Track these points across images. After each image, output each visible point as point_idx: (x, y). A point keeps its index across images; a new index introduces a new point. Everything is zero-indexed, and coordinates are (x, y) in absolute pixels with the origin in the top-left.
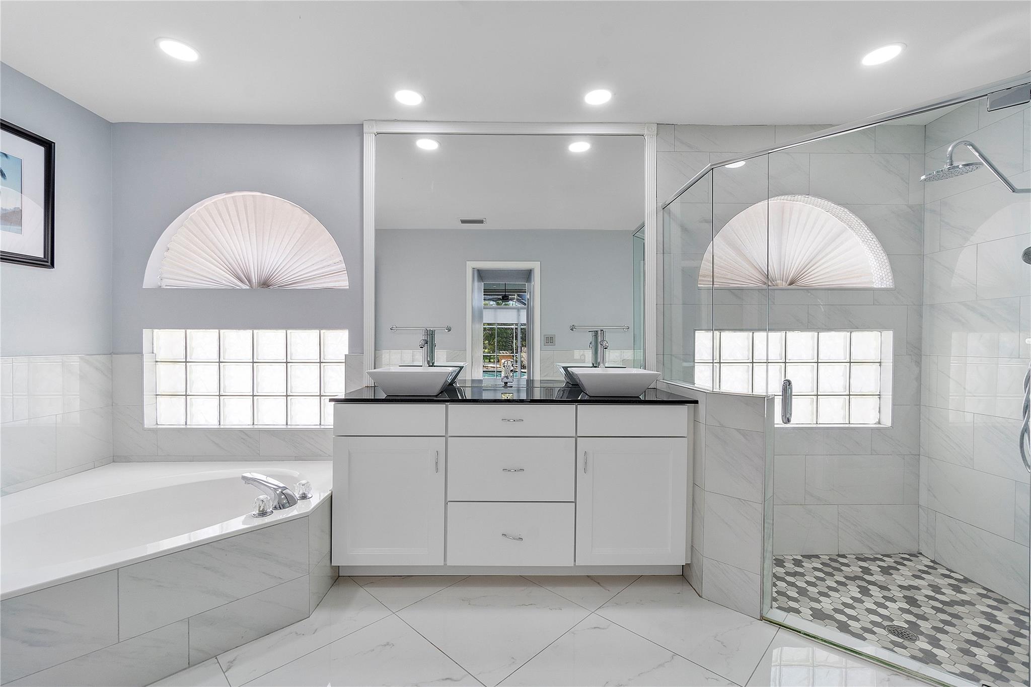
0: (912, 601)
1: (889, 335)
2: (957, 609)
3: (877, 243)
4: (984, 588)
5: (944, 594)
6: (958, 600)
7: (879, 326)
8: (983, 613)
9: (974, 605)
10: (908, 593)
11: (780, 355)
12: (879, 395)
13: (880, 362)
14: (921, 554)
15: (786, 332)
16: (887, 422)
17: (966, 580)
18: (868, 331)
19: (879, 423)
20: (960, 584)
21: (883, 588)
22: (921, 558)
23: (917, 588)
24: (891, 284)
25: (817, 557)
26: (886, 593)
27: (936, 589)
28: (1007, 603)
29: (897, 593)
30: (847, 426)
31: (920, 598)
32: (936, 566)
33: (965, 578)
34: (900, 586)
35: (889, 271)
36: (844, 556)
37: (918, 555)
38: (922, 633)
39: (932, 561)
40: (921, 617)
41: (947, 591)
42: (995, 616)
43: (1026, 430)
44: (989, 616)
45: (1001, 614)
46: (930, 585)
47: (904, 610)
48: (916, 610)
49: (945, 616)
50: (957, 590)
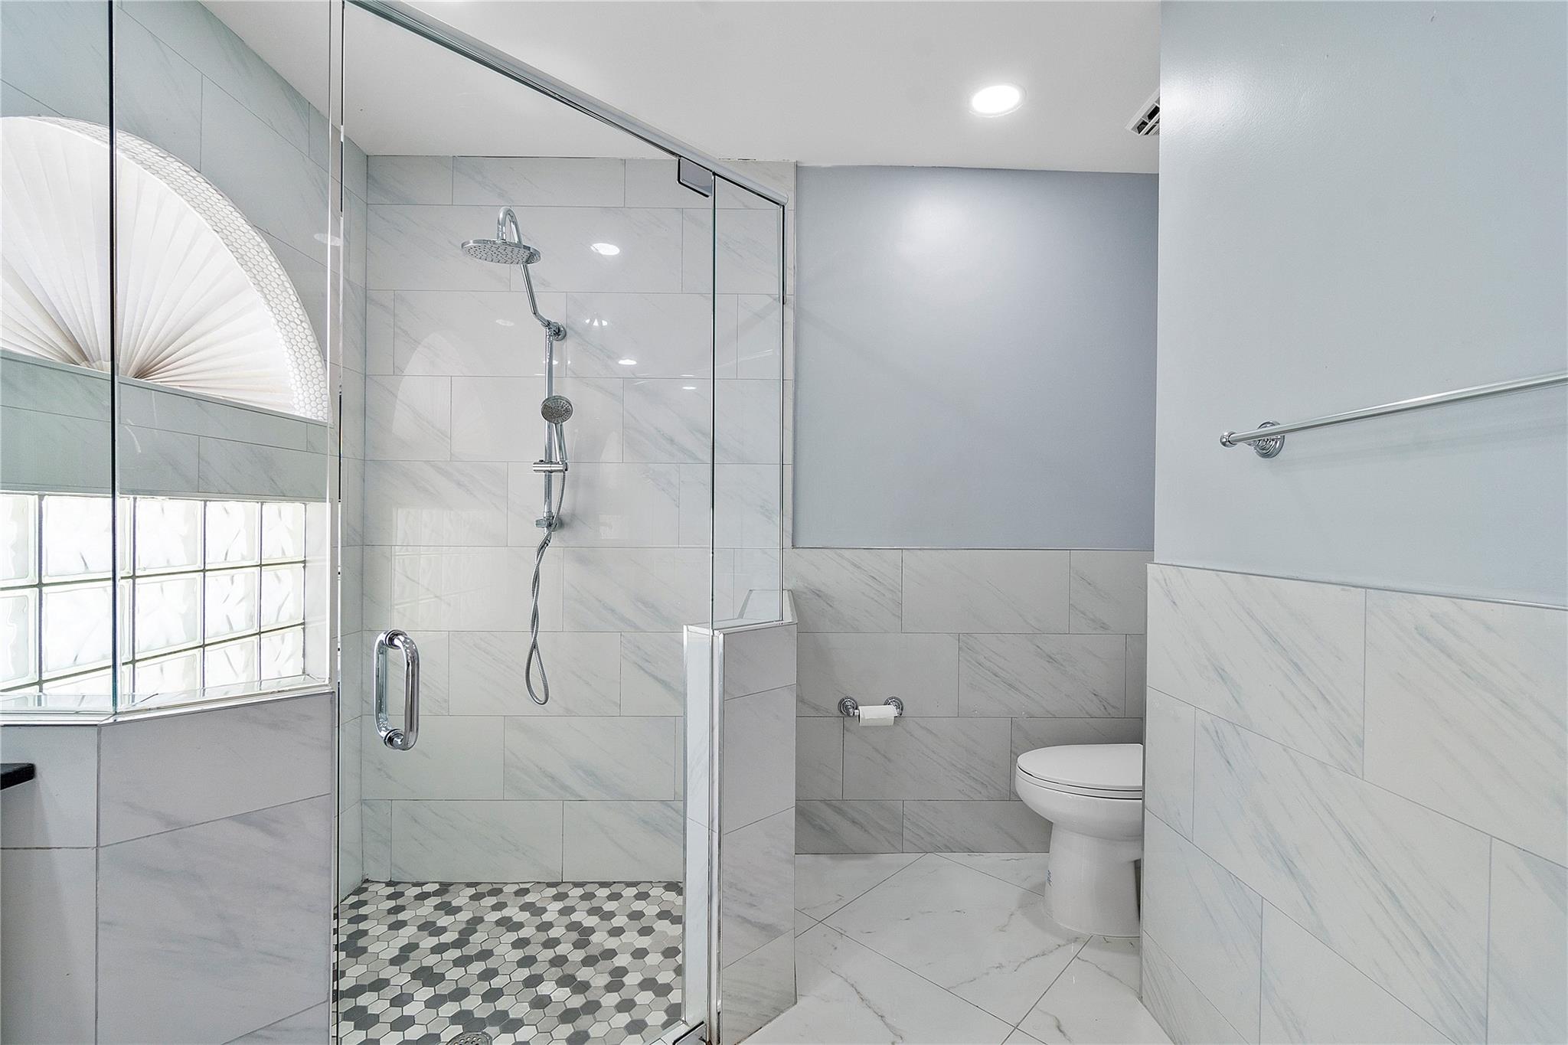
0: (427, 976)
1: (321, 513)
2: (478, 939)
3: (308, 332)
4: (469, 885)
5: (443, 930)
6: (464, 926)
8: (499, 923)
9: (481, 920)
10: (411, 966)
12: (303, 624)
13: (304, 562)
14: (367, 881)
15: (135, 499)
16: (321, 672)
17: (444, 888)
18: (288, 501)
20: (446, 898)
21: (379, 985)
22: (372, 888)
23: (412, 947)
24: (325, 416)
26: (390, 992)
27: (429, 927)
28: (500, 891)
29: (400, 978)
31: (431, 960)
32: (399, 888)
33: (441, 884)
34: (394, 962)
37: (365, 885)
38: (482, 1023)
39: (389, 884)
40: (460, 994)
41: (444, 921)
42: (510, 918)
43: (534, 646)
44: (507, 924)
45: (512, 912)
46: (421, 928)
47: (434, 1003)
48: (444, 989)
49: (477, 967)
50: (450, 910)
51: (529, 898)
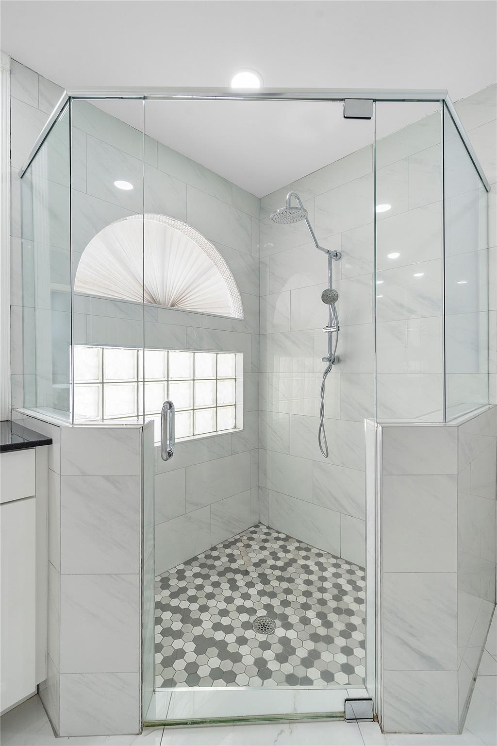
0: (264, 579)
1: (241, 356)
2: (291, 570)
3: (233, 281)
4: (298, 541)
5: (278, 559)
6: (288, 561)
7: (235, 350)
8: (303, 567)
9: (296, 562)
10: (260, 570)
11: (163, 373)
12: (235, 405)
13: (235, 379)
14: (260, 523)
15: (168, 352)
16: (240, 426)
17: (287, 538)
18: (228, 353)
19: (235, 427)
20: (286, 543)
21: (246, 573)
22: (261, 527)
23: (264, 561)
24: (242, 316)
25: (195, 559)
26: (248, 579)
27: (274, 555)
28: (311, 550)
29: (253, 574)
30: (215, 434)
31: (268, 571)
32: (271, 531)
33: (287, 536)
34: (255, 565)
35: (241, 305)
36: (214, 549)
37: (259, 525)
38: (277, 617)
39: (268, 528)
40: (273, 595)
41: (281, 554)
42: (309, 566)
43: (322, 425)
44: (306, 569)
45: (311, 563)
46: (271, 554)
47: (261, 593)
48: (268, 589)
49: (285, 585)
50: (286, 551)
51: (322, 560)
